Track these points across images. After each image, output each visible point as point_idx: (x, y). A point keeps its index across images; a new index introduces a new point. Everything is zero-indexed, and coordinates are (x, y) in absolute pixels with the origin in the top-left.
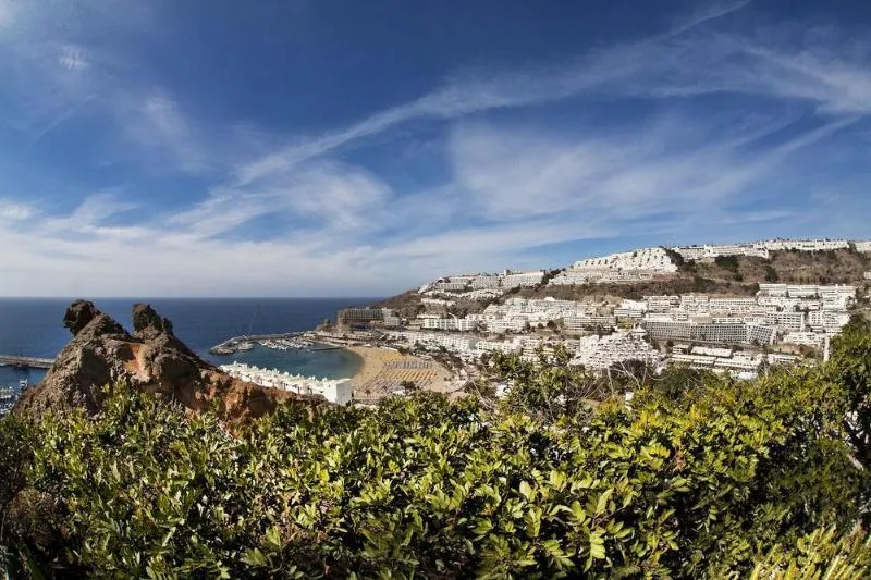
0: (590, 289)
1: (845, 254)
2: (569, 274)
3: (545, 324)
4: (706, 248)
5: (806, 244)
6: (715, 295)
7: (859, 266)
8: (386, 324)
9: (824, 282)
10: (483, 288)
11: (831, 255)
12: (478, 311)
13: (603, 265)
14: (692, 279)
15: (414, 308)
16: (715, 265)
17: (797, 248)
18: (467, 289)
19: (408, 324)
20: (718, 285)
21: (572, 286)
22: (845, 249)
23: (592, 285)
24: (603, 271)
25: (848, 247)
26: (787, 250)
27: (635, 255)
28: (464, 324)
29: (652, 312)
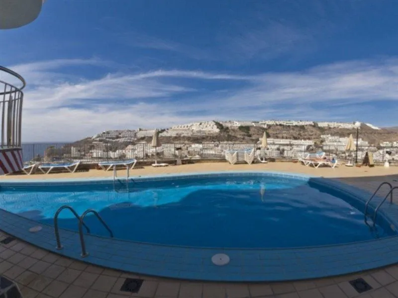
0: (178, 138)
1: (310, 127)
2: (169, 131)
3: (154, 154)
4: (235, 122)
5: (288, 122)
6: (236, 142)
7: (318, 132)
8: (72, 156)
9: (295, 138)
10: (126, 137)
11: (302, 127)
12: (123, 149)
13: (186, 128)
14: (226, 136)
15: (89, 147)
16: (238, 130)
17: (282, 124)
18: (118, 137)
19: (84, 155)
20: (238, 139)
21: (170, 137)
22: (311, 125)
23: (180, 137)
24: (185, 130)
25: (313, 124)
26: (277, 125)
27: (201, 124)
28: (114, 155)
29: (206, 149)
